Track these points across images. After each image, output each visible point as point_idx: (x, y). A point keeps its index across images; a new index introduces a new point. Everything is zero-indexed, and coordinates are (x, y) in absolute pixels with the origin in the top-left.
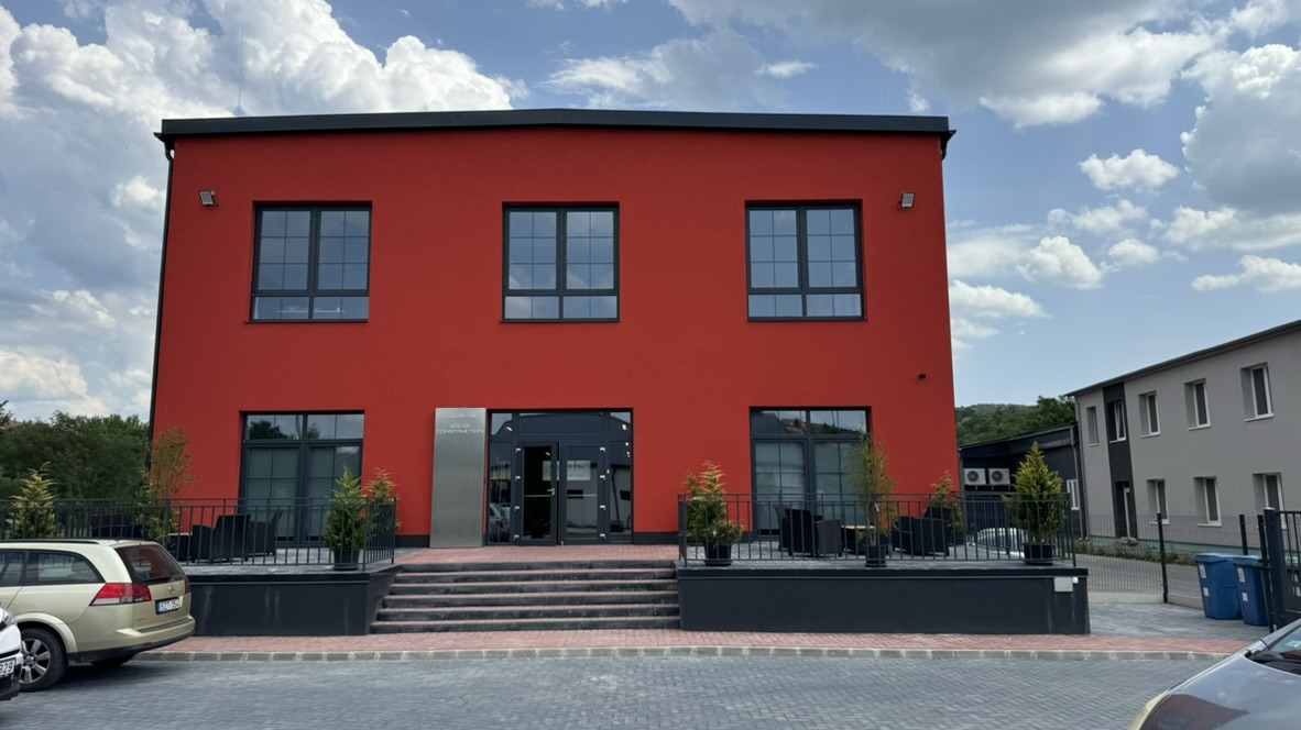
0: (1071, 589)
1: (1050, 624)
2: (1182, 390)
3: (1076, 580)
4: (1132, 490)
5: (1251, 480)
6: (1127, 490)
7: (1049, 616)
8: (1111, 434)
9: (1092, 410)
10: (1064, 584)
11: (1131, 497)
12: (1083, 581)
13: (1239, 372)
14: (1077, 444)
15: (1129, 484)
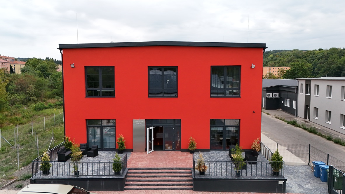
0: (282, 183)
1: (277, 191)
2: (326, 87)
3: (284, 182)
4: (310, 107)
5: (340, 115)
6: (308, 107)
7: (277, 189)
8: (306, 93)
9: (302, 84)
10: (281, 182)
11: (309, 109)
12: (285, 182)
13: (341, 87)
14: (297, 92)
15: (309, 106)
